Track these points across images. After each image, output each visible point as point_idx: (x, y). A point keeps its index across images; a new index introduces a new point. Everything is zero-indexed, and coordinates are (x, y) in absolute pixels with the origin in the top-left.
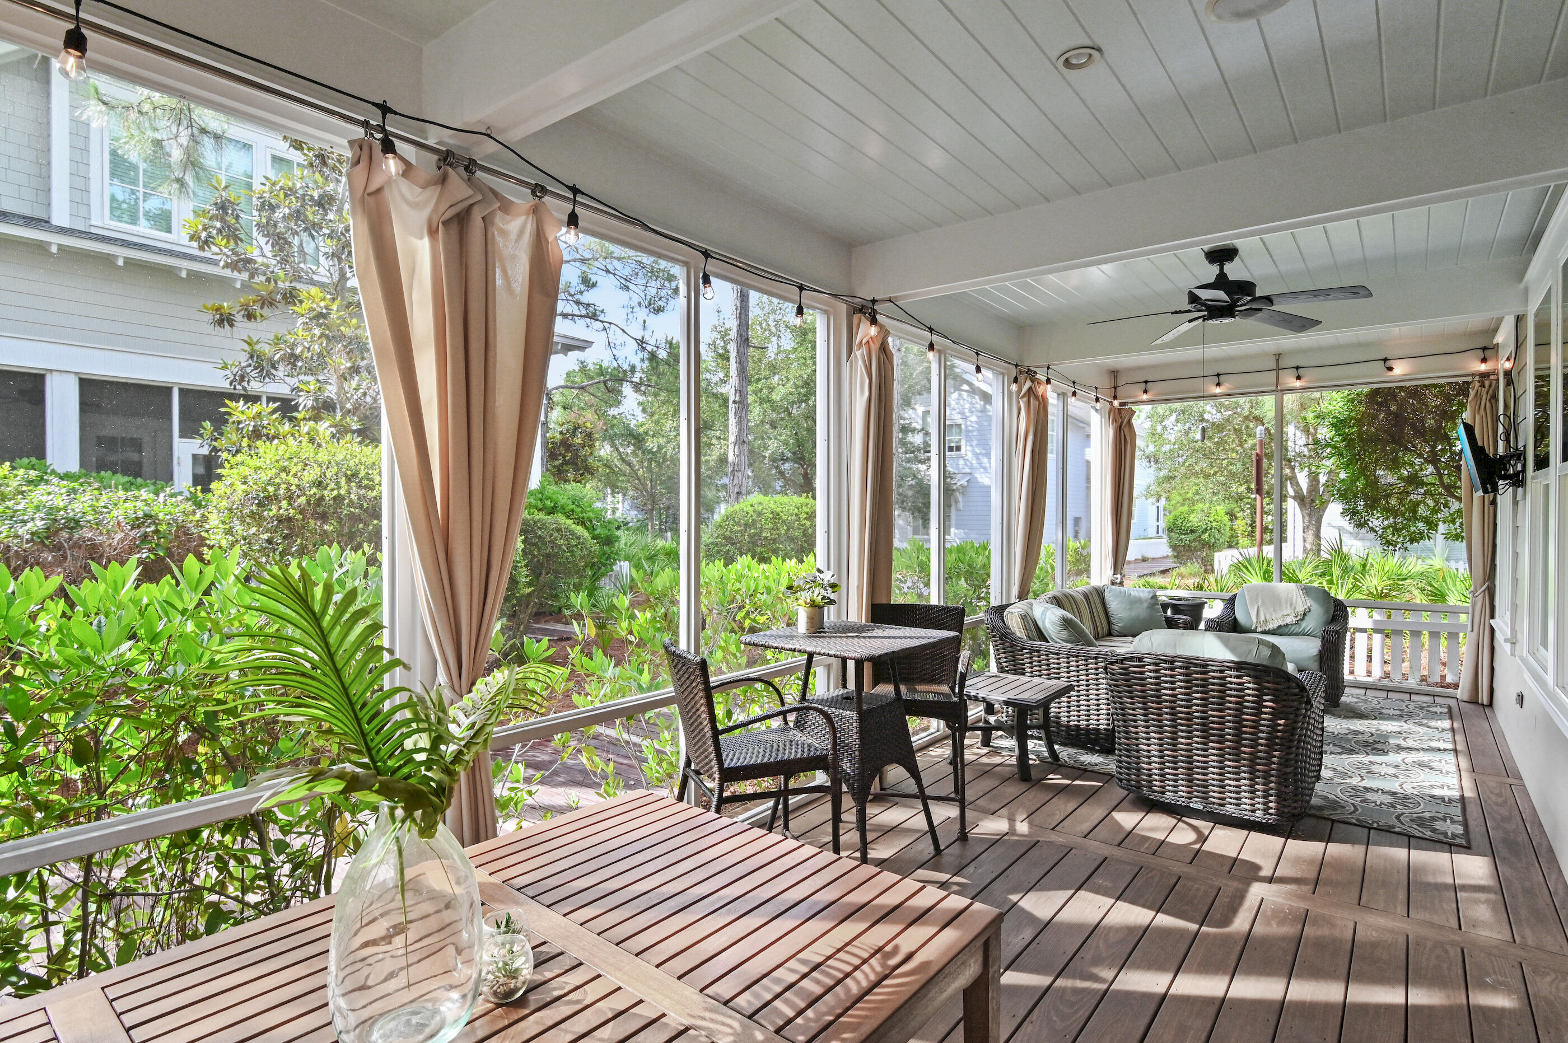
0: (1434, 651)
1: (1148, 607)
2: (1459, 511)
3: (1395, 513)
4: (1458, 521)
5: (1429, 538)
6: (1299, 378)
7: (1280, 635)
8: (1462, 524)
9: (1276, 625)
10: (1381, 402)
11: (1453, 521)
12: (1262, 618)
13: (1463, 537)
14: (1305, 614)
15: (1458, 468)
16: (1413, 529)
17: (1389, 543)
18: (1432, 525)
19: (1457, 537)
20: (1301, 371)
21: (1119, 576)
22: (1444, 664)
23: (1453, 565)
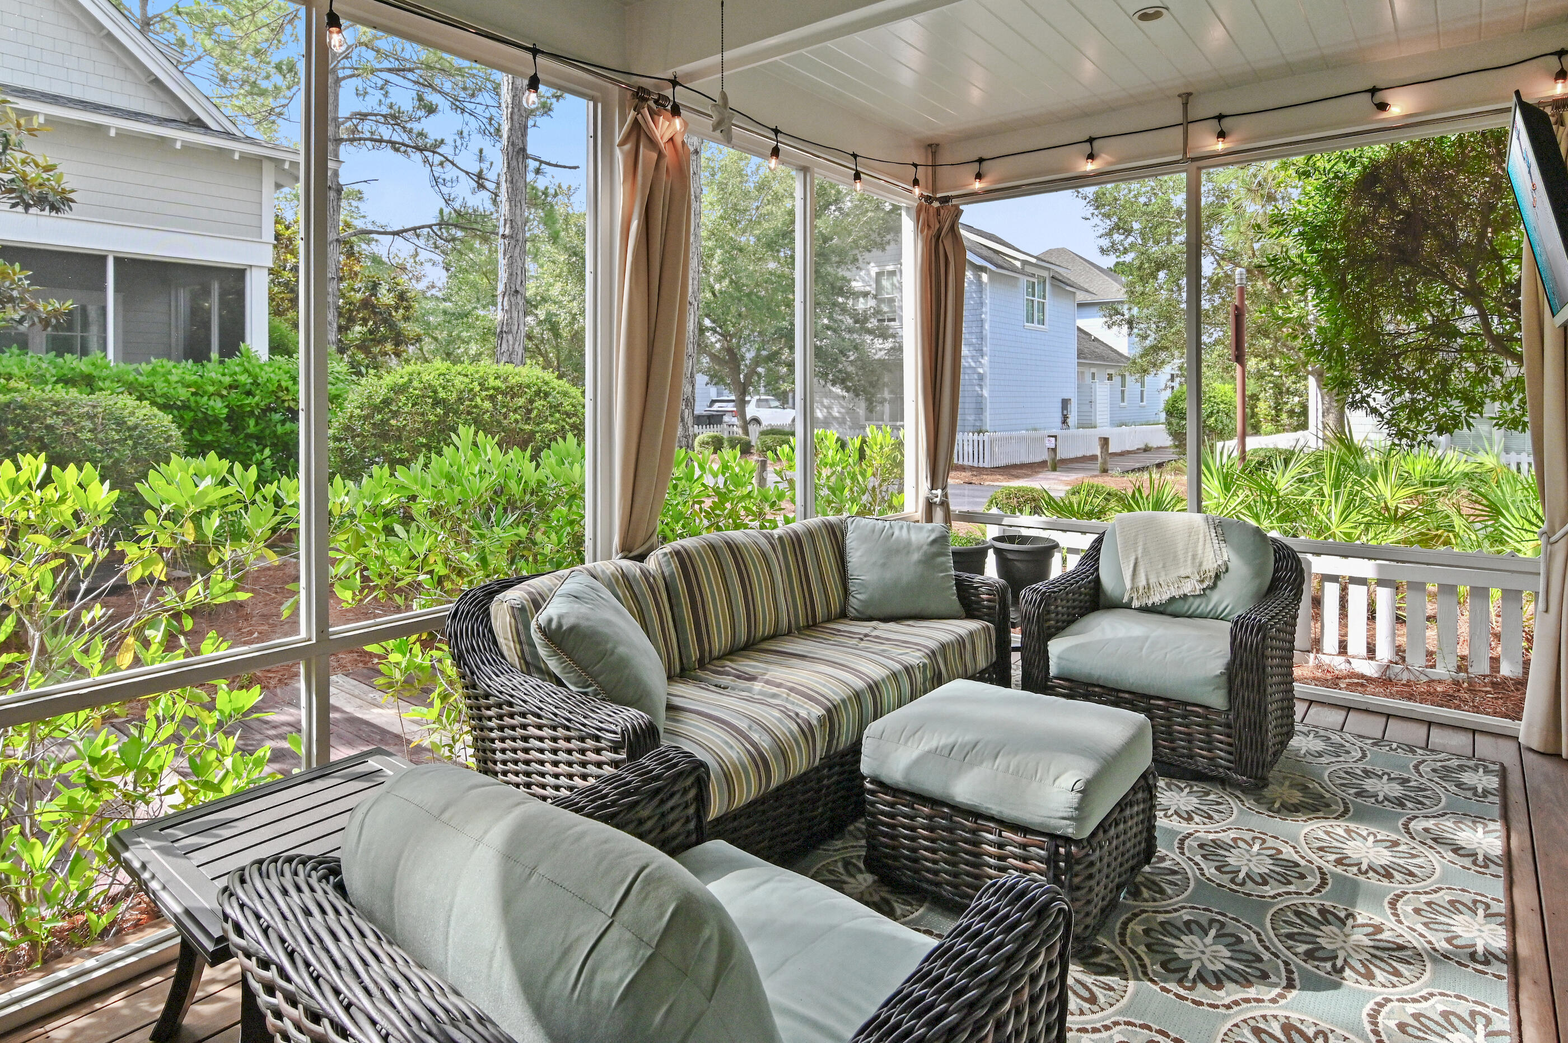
0: (1479, 619)
1: (920, 562)
2: (1518, 380)
3: (1414, 384)
4: (1517, 398)
5: (1469, 425)
6: (1222, 135)
7: (1175, 615)
8: (1523, 402)
9: (1166, 597)
10: (1382, 194)
11: (1509, 398)
12: (1142, 582)
13: (1525, 424)
14: (1217, 577)
15: (1516, 306)
16: (1442, 410)
17: (1401, 434)
18: (1474, 404)
19: (1515, 424)
20: (1226, 123)
21: (939, 492)
22: (1497, 636)
23: (1513, 458)
